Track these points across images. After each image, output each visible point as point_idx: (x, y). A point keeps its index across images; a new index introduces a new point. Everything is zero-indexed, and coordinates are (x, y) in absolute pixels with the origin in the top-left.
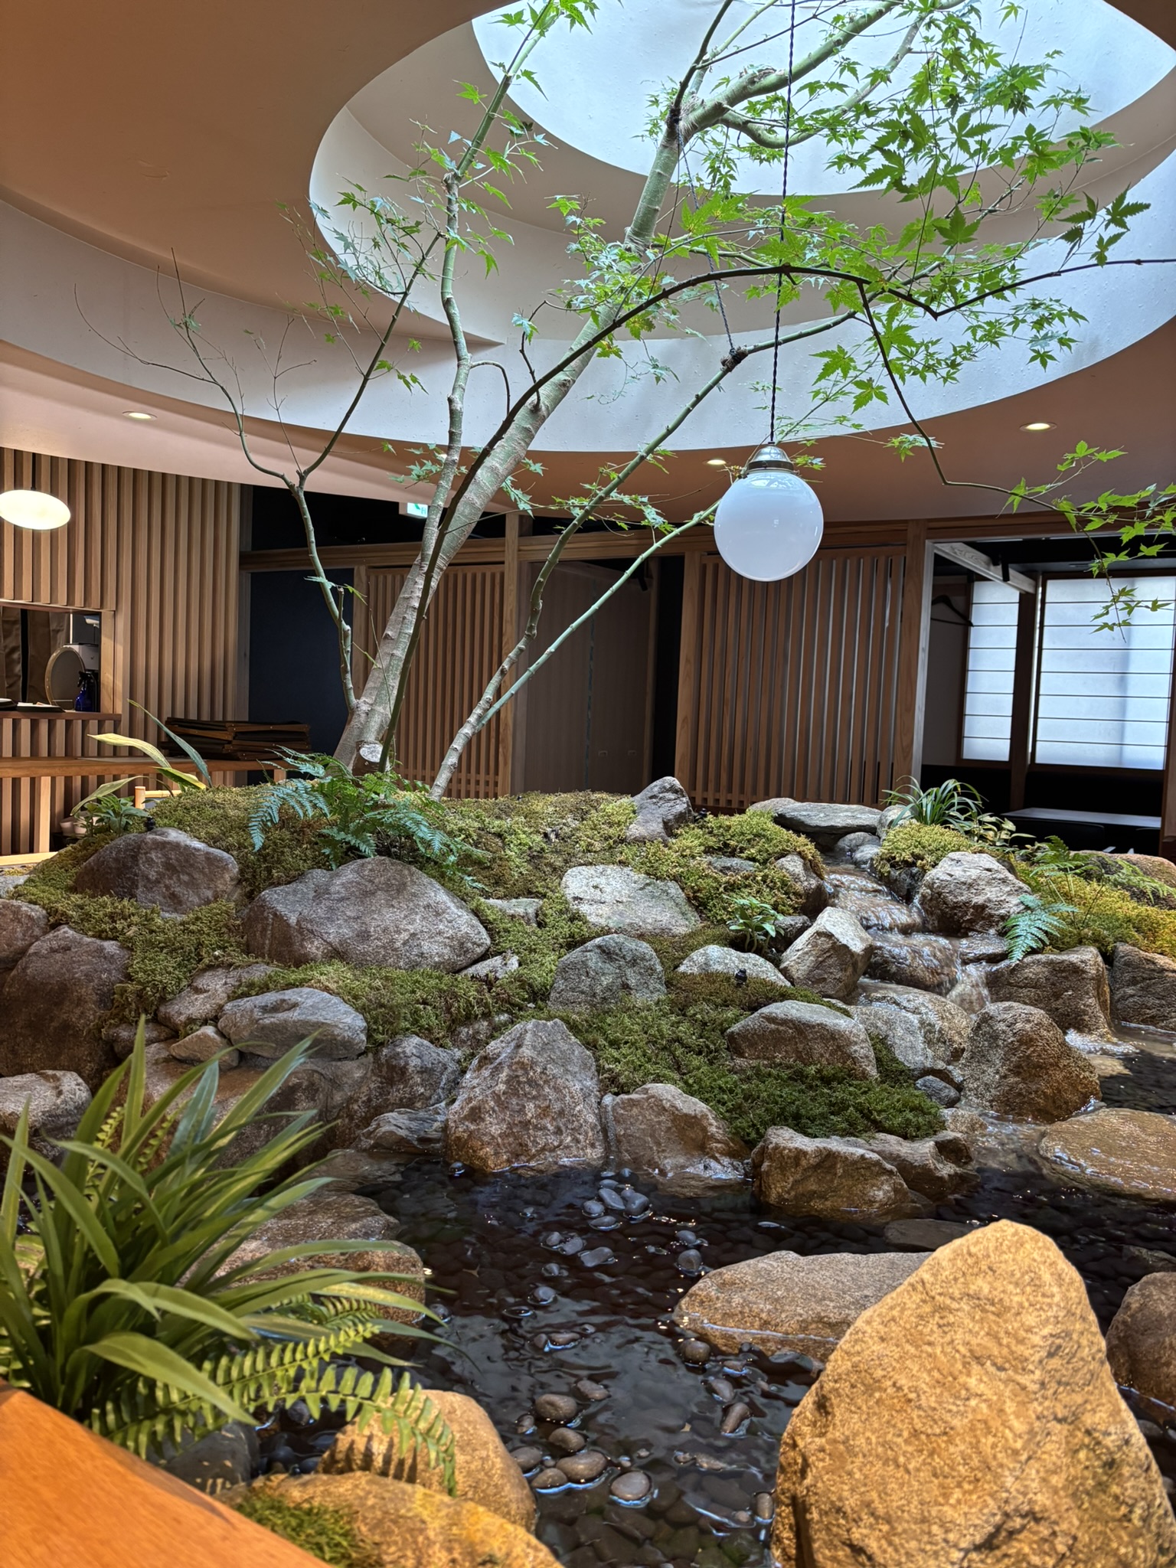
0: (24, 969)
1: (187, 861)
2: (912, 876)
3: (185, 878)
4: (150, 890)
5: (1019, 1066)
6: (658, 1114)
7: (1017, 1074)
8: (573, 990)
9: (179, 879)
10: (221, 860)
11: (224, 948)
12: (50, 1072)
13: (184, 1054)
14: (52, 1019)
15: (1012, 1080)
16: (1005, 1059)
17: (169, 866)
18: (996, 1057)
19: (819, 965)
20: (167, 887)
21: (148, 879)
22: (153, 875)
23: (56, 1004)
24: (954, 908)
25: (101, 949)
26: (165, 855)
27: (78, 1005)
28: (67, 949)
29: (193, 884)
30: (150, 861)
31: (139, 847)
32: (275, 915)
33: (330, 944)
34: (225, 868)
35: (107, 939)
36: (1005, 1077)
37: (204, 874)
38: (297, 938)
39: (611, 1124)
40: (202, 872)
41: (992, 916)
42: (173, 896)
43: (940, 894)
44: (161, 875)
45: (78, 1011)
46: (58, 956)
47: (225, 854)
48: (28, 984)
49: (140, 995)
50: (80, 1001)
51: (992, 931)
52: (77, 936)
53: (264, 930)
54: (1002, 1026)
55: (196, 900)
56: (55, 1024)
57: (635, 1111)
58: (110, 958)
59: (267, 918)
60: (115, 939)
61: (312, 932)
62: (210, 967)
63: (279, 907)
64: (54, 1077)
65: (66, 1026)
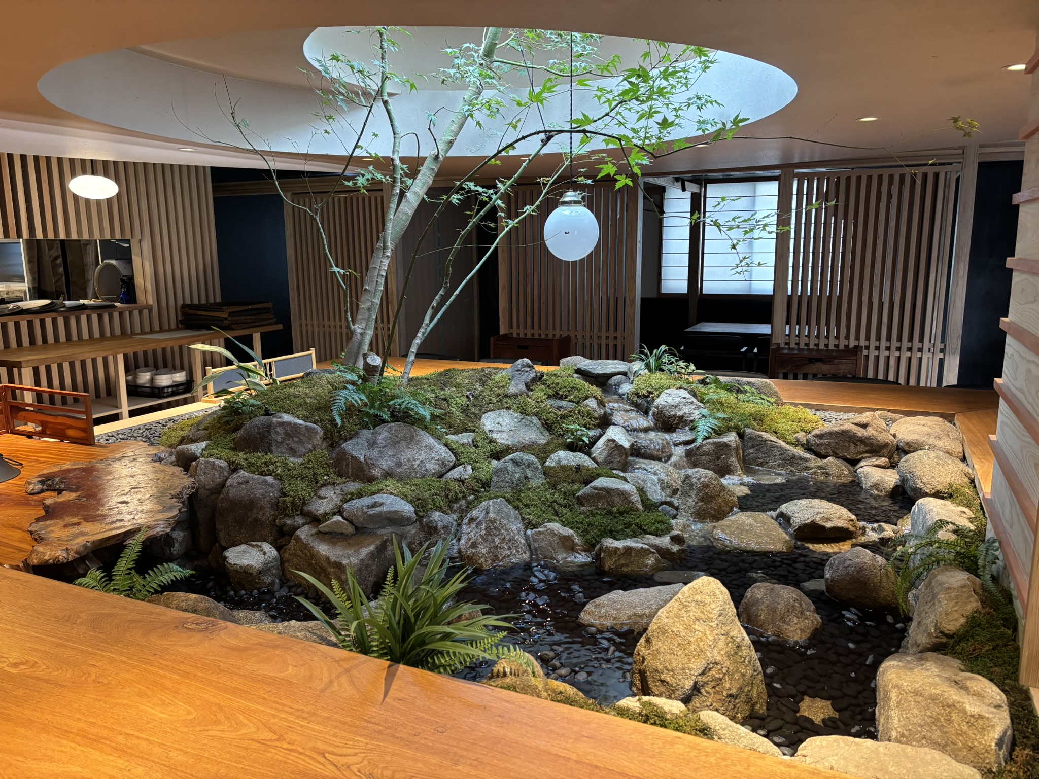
0: (228, 494)
1: (296, 431)
2: (648, 402)
3: (296, 439)
4: (279, 447)
5: (703, 497)
6: (553, 537)
7: (702, 501)
8: (502, 481)
9: (293, 440)
10: (314, 429)
11: (328, 475)
12: (253, 543)
13: (327, 530)
14: (248, 518)
15: (700, 504)
16: (697, 495)
17: (287, 434)
18: (693, 493)
19: (609, 455)
20: (288, 445)
21: (277, 442)
22: (279, 439)
23: (249, 510)
24: (669, 418)
25: (266, 481)
26: (284, 429)
27: (261, 510)
28: (247, 482)
29: (301, 442)
30: (277, 433)
31: (270, 426)
32: (352, 457)
33: (384, 470)
34: (316, 433)
35: (266, 475)
36: (697, 503)
37: (306, 437)
38: (366, 468)
39: (532, 543)
40: (304, 435)
41: (686, 421)
42: (291, 449)
43: (662, 411)
44: (284, 439)
45: (261, 513)
46: (243, 486)
47: (315, 426)
48: (231, 501)
49: (293, 503)
50: (262, 508)
51: (687, 428)
52: (251, 475)
53: (347, 465)
54: (694, 480)
55: (304, 450)
56: (250, 520)
57: (542, 536)
58: (272, 485)
59: (348, 459)
60: (271, 475)
61: (374, 464)
62: (323, 485)
63: (354, 453)
64: (257, 546)
65: (256, 520)
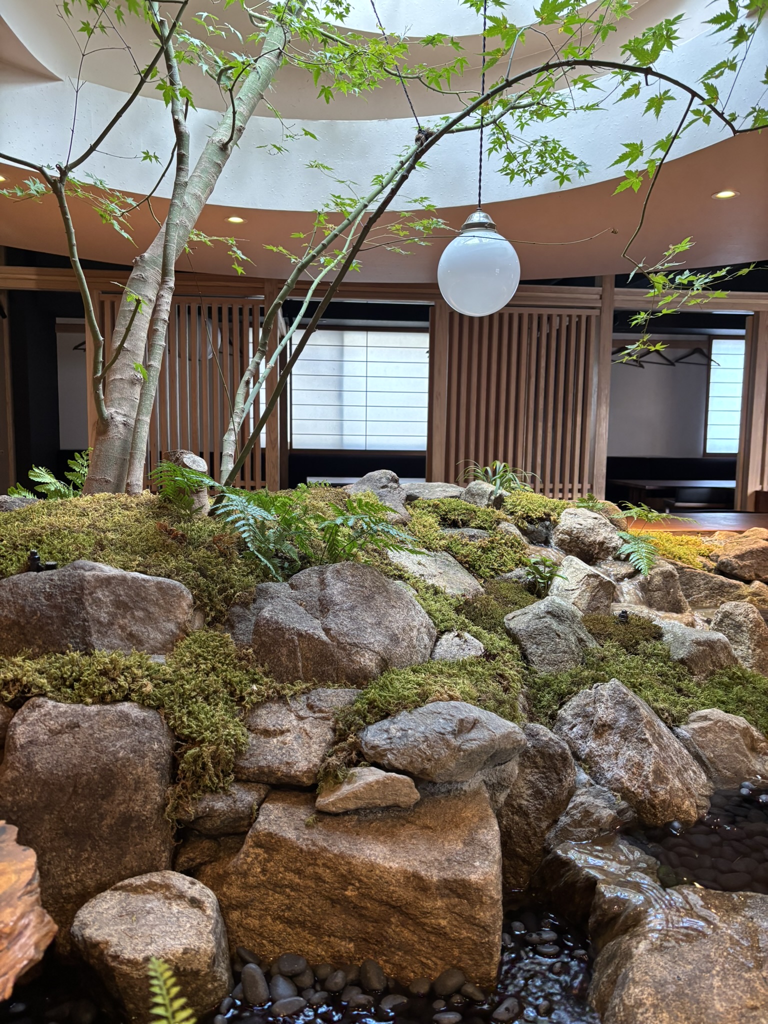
0: (29, 766)
1: (138, 595)
2: (547, 528)
3: (139, 614)
4: (104, 635)
6: (732, 734)
9: (133, 617)
10: (175, 588)
14: (102, 817)
17: (119, 604)
18: (745, 638)
20: (123, 628)
21: (100, 622)
22: (104, 617)
23: (103, 797)
24: (589, 546)
25: (125, 717)
26: (113, 593)
27: (137, 789)
28: (74, 726)
29: (149, 618)
30: (97, 602)
31: (82, 588)
32: (300, 635)
34: (180, 596)
35: (115, 701)
37: (160, 607)
38: (339, 654)
40: (157, 604)
41: (608, 548)
42: (131, 636)
43: (578, 538)
44: (113, 616)
45: (140, 797)
46: (67, 738)
47: (168, 581)
48: (46, 783)
49: (215, 756)
50: (139, 784)
51: (610, 558)
52: (78, 707)
53: (292, 653)
54: (741, 618)
55: (159, 636)
56: (108, 821)
58: (142, 724)
59: (292, 641)
60: (127, 698)
61: (355, 645)
63: (298, 626)
65: (126, 820)
